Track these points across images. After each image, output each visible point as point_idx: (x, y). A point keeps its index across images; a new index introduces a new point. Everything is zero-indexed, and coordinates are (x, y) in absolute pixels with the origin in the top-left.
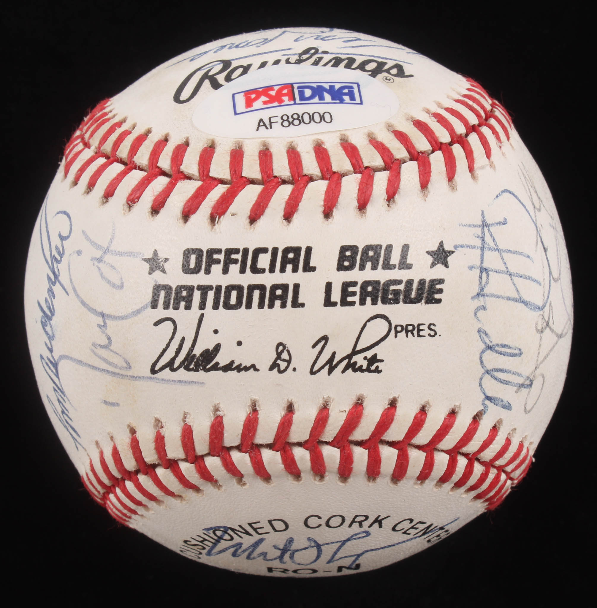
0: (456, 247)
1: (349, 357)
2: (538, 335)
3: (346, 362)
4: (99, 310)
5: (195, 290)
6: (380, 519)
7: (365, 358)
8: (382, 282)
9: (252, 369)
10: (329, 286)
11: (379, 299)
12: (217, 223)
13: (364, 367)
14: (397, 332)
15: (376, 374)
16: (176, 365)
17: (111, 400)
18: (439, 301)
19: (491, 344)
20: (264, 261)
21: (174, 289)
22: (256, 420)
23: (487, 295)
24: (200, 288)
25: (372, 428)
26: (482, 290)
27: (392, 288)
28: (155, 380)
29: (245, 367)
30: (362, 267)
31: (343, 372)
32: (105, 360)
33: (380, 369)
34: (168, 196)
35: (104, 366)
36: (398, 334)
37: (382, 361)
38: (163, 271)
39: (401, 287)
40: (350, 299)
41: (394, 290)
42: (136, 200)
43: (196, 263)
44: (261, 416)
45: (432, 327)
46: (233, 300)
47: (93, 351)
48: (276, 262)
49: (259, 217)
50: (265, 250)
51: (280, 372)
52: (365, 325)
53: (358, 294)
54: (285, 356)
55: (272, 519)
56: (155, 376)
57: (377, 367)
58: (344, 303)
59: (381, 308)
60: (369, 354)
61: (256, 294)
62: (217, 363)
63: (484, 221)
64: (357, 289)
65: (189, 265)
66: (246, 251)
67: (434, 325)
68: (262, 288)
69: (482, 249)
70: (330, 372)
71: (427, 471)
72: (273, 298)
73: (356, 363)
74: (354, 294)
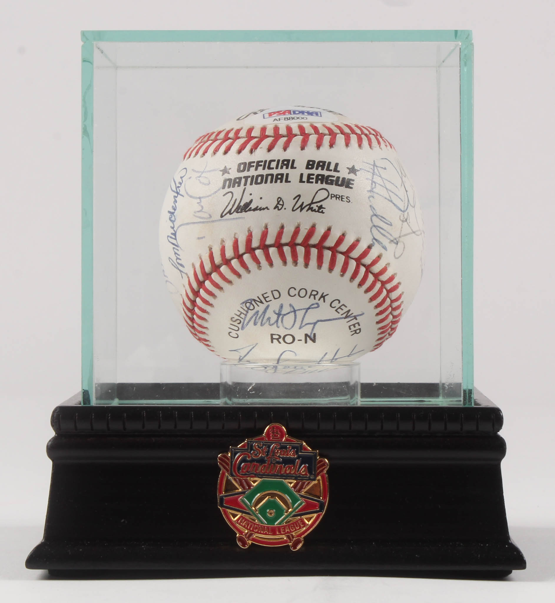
0: (360, 169)
1: (310, 205)
2: (401, 222)
3: (308, 207)
4: (198, 196)
5: (243, 178)
6: (324, 295)
7: (317, 206)
8: (326, 175)
9: (266, 209)
10: (302, 175)
11: (324, 182)
12: (254, 152)
13: (317, 210)
14: (332, 197)
15: (322, 214)
16: (232, 212)
17: (201, 236)
18: (351, 188)
19: (376, 214)
20: (273, 165)
21: (233, 180)
22: (267, 232)
23: (375, 192)
24: (244, 177)
25: (319, 238)
26: (373, 189)
27: (330, 178)
28: (222, 220)
29: (263, 208)
30: (317, 169)
31: (307, 211)
32: (200, 218)
33: (324, 212)
34: (232, 145)
35: (199, 220)
36: (332, 198)
37: (325, 208)
38: (229, 173)
39: (334, 179)
40: (311, 180)
41: (331, 179)
42: (218, 150)
43: (243, 168)
44: (269, 230)
45: (348, 198)
46: (259, 181)
47: (195, 216)
48: (279, 165)
49: (272, 149)
50: (274, 161)
51: (279, 210)
52: (317, 192)
53: (315, 178)
54: (281, 203)
55: (273, 290)
56: (223, 218)
57: (322, 211)
58: (308, 182)
59: (324, 186)
60: (319, 204)
61: (270, 177)
62: (251, 208)
63: (374, 164)
64: (314, 177)
65: (240, 169)
66: (266, 161)
67: (349, 197)
68: (272, 175)
69: (373, 174)
70: (301, 211)
71: (345, 267)
72: (277, 179)
73: (312, 208)
74: (313, 179)
